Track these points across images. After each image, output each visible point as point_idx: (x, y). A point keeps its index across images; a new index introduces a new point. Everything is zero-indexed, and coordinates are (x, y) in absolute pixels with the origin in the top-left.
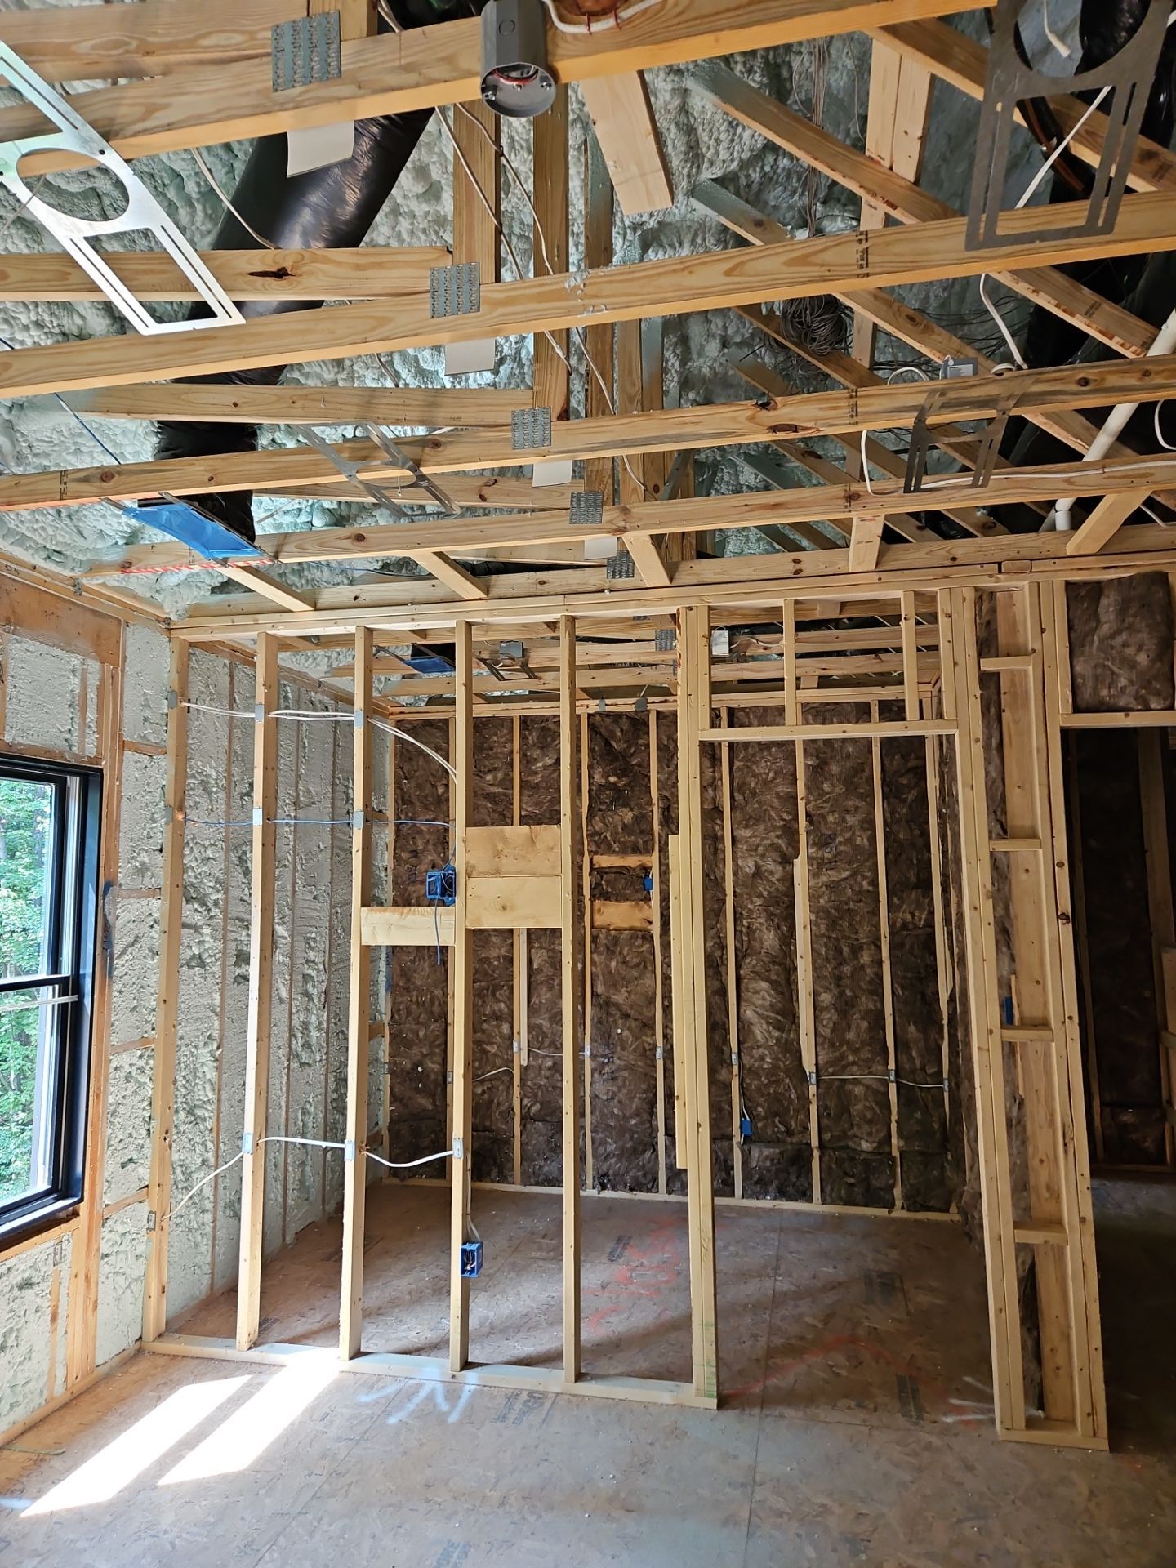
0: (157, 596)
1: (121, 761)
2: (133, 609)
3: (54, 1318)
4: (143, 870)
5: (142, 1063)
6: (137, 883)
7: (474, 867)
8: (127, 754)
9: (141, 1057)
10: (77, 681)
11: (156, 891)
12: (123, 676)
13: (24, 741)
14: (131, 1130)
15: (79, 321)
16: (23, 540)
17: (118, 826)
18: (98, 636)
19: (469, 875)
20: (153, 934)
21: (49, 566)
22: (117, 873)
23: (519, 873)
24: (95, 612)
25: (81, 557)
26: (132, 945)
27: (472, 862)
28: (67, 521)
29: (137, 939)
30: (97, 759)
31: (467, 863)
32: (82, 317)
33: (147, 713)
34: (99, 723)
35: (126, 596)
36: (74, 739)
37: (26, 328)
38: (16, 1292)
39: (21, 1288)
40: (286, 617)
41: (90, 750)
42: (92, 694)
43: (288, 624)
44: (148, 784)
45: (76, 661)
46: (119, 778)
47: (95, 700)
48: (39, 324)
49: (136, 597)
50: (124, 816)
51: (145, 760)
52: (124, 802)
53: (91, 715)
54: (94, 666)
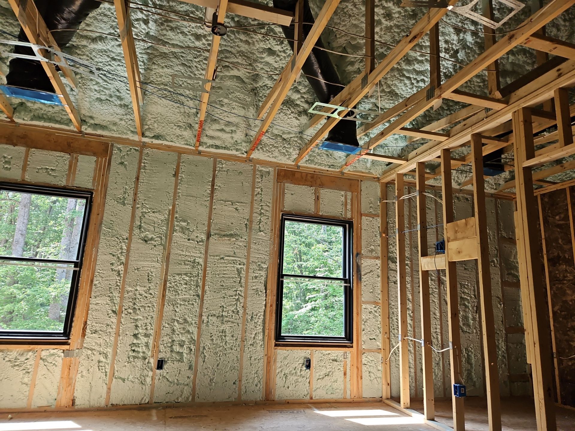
0: (370, 171)
1: (361, 219)
2: (363, 176)
3: (345, 374)
4: (372, 251)
5: (376, 309)
6: (369, 254)
7: (449, 238)
8: (363, 217)
9: (375, 307)
10: (343, 198)
11: (377, 258)
12: (360, 195)
13: (326, 214)
14: (373, 329)
15: (302, 108)
16: (320, 164)
17: (361, 238)
18: (350, 185)
19: (448, 242)
20: (378, 271)
21: (330, 169)
22: (361, 251)
23: (463, 238)
24: (349, 179)
25: (339, 165)
26: (369, 273)
27: (449, 236)
28: (330, 157)
29: (371, 271)
30: (352, 218)
31: (447, 237)
32: (302, 106)
33: (371, 205)
34: (352, 209)
35: (360, 173)
36: (343, 213)
37: (290, 114)
38: (331, 361)
39: (333, 360)
40: (401, 167)
41: (349, 216)
42: (349, 201)
43: (401, 169)
44: (373, 226)
45: (343, 193)
46: (361, 224)
47: (350, 202)
48: (292, 112)
49: (363, 173)
50: (363, 235)
51: (371, 219)
52: (363, 231)
53: (349, 207)
54: (349, 194)
